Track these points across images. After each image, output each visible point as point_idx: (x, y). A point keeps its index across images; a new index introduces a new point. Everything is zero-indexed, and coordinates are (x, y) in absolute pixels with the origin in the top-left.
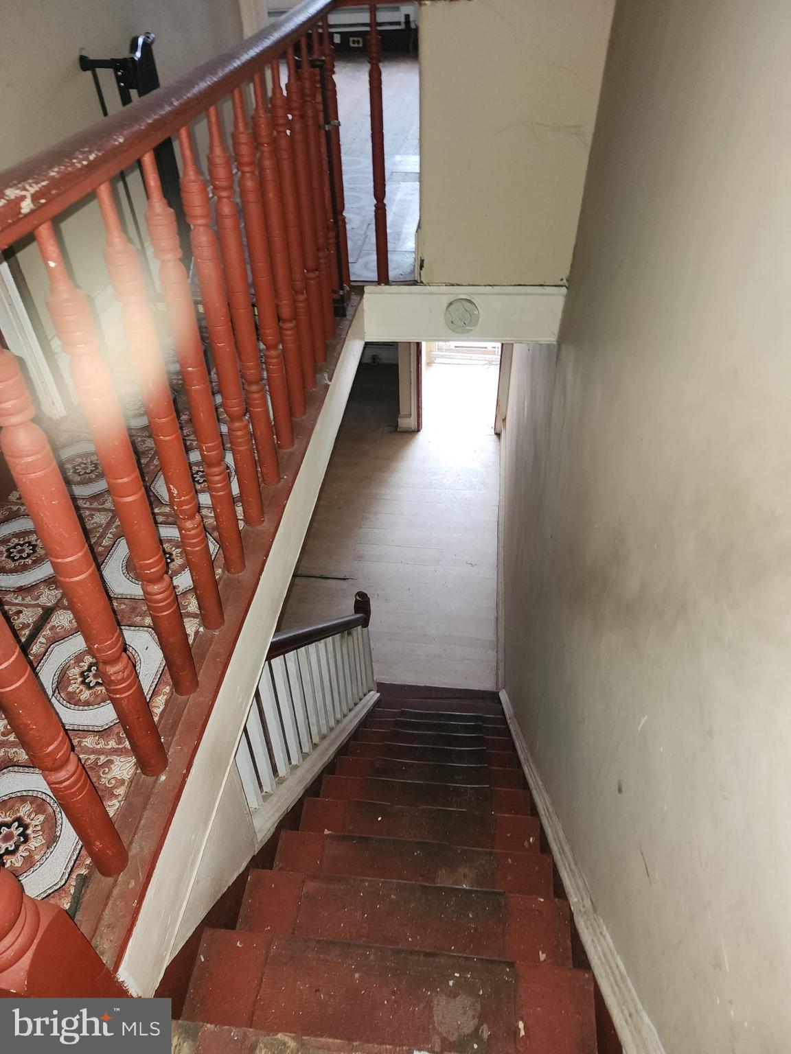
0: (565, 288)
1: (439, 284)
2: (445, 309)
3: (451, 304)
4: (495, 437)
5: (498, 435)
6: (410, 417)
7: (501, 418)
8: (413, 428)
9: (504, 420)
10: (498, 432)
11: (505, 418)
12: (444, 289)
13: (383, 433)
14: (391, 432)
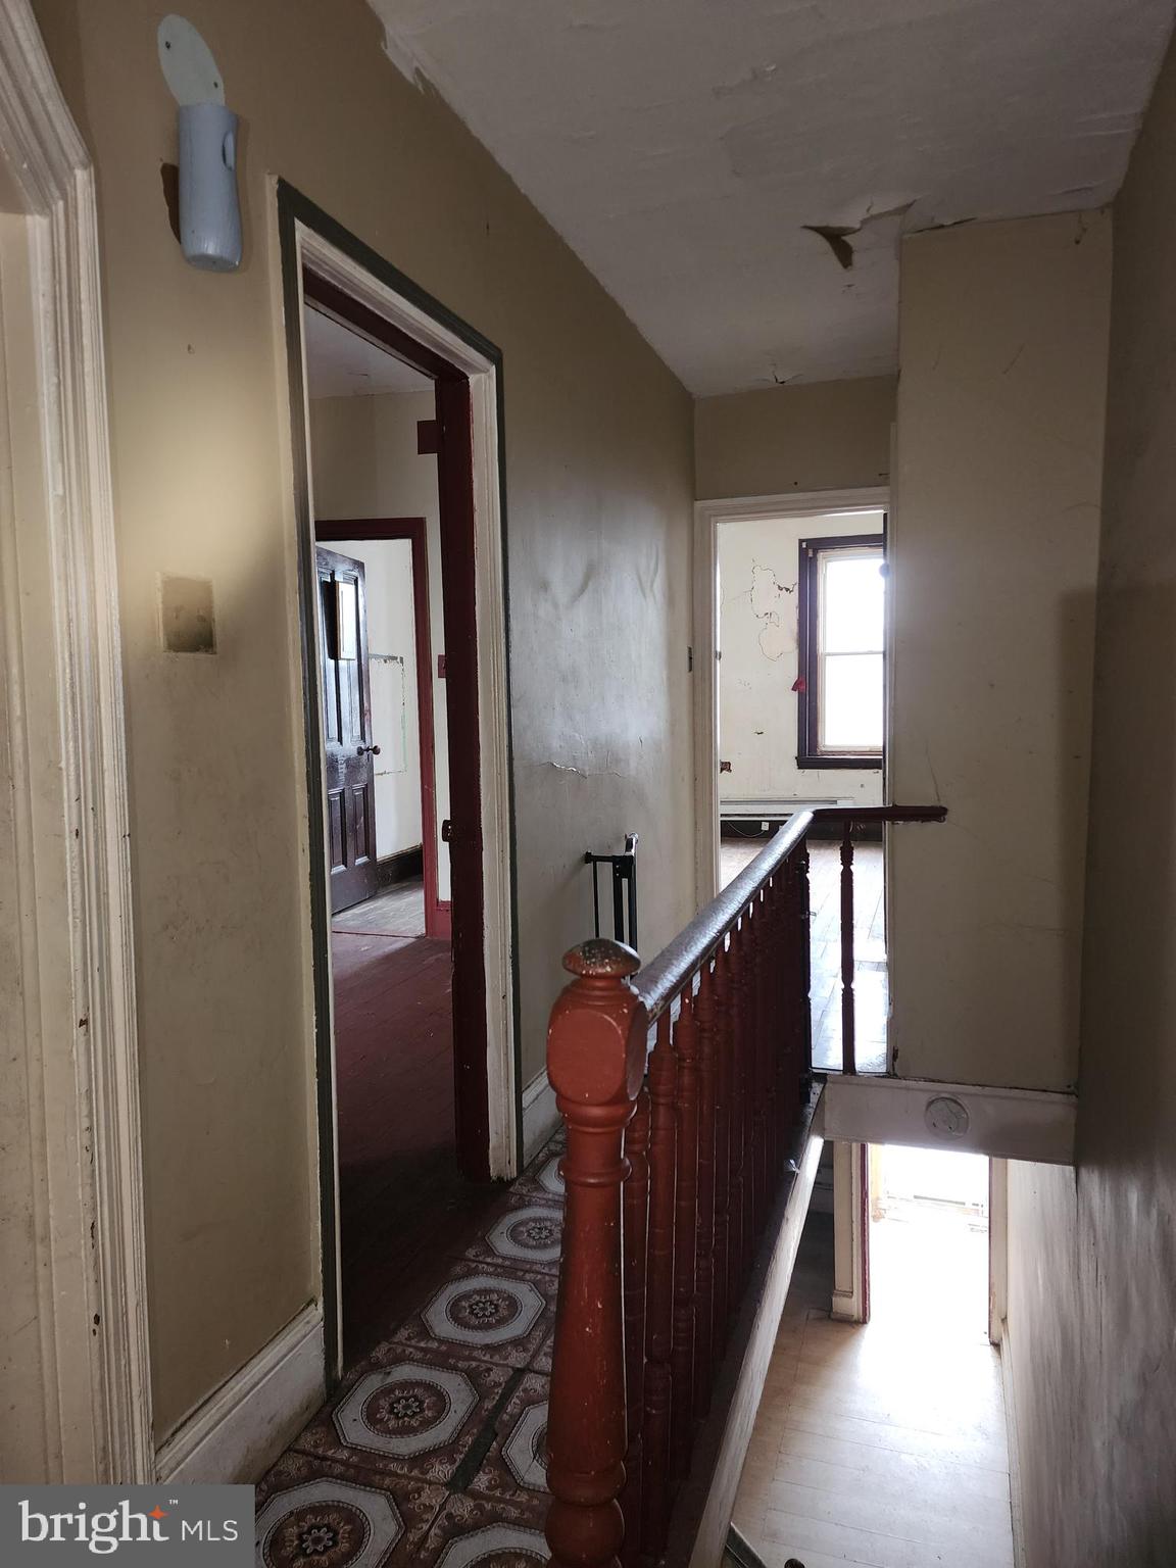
0: (1074, 1097)
1: (917, 1079)
2: (924, 1108)
3: (932, 1102)
4: (990, 1350)
5: (996, 1345)
6: (851, 1297)
7: (998, 1317)
8: (856, 1317)
9: (1004, 1320)
10: (996, 1341)
11: (1006, 1318)
12: (922, 1084)
13: (807, 1319)
14: (820, 1319)
